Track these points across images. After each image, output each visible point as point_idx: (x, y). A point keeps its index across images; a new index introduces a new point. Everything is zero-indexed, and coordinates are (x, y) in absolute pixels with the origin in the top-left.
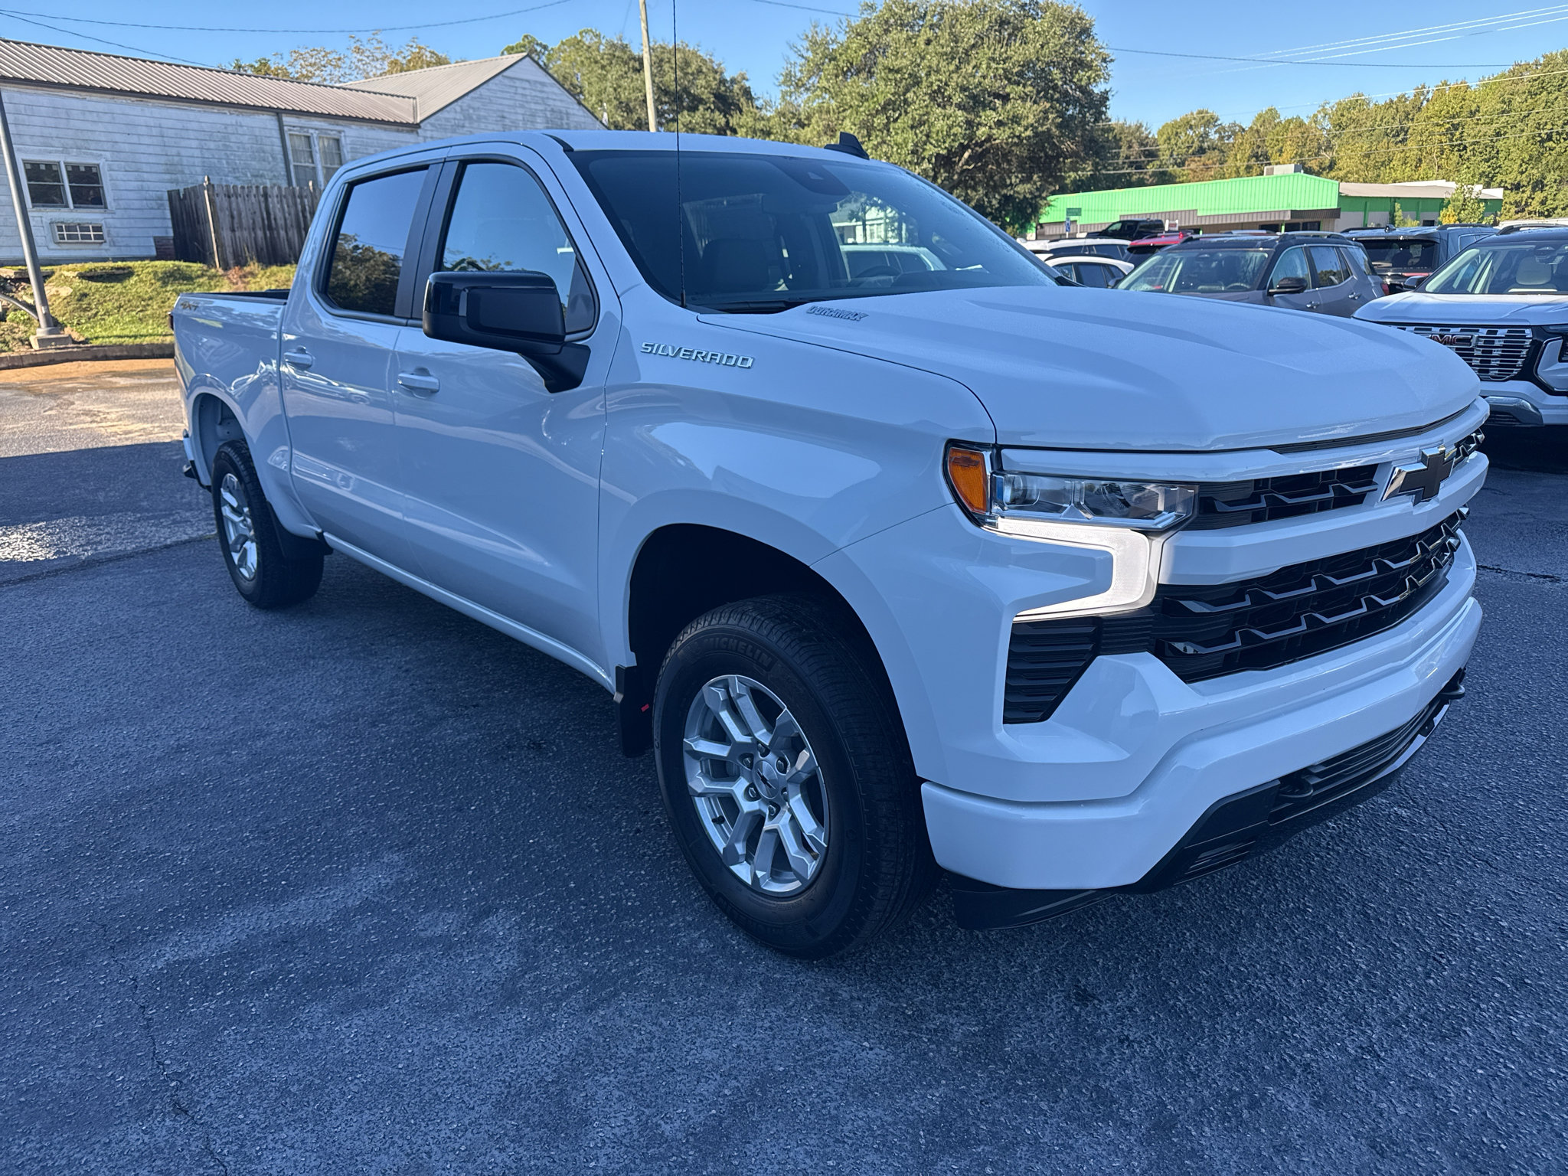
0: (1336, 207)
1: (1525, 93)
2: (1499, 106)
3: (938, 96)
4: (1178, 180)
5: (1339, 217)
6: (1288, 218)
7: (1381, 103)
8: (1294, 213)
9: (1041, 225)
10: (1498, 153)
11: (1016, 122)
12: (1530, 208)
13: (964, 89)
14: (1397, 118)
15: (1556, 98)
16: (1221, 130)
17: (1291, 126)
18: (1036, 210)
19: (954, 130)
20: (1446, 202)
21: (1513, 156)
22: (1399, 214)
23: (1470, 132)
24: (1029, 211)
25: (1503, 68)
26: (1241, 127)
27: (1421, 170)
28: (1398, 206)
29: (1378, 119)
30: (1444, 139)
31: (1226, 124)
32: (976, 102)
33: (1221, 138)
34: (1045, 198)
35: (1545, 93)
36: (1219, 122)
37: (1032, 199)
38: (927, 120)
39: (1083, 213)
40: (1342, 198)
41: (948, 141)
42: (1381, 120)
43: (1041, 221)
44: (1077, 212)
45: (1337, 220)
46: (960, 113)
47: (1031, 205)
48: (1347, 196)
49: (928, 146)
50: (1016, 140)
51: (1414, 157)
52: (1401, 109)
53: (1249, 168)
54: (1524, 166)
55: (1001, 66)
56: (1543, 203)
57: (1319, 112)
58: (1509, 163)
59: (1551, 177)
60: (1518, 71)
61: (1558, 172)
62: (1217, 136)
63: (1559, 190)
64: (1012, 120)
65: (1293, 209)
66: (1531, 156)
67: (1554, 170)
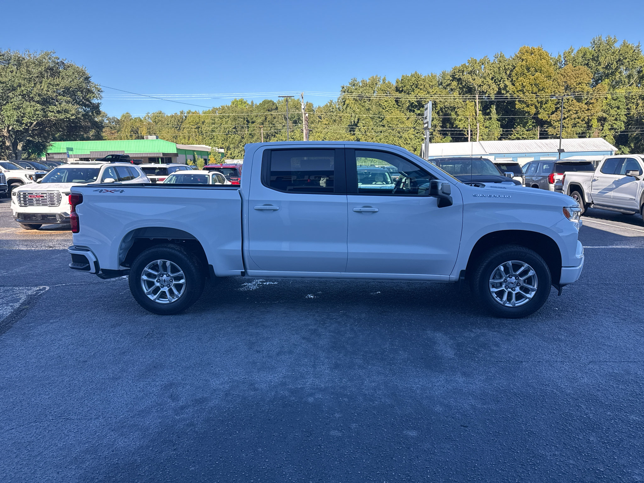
0: (176, 152)
1: (218, 117)
2: (211, 121)
3: (27, 97)
4: (104, 138)
5: (178, 156)
6: (161, 156)
7: (169, 115)
8: (163, 154)
9: (48, 154)
10: (214, 137)
11: (67, 112)
12: (227, 156)
13: (39, 95)
14: (176, 121)
15: (228, 121)
16: (109, 119)
17: (137, 120)
18: (45, 147)
19: (37, 113)
20: (209, 153)
21: (219, 138)
22: (196, 156)
23: (205, 128)
24: (42, 147)
25: (209, 108)
26: (117, 119)
27: (190, 141)
28: (195, 153)
29: (169, 121)
30: (196, 130)
31: (111, 117)
32: (46, 102)
33: (110, 122)
34: (49, 143)
35: (224, 118)
36: (108, 116)
37: (42, 142)
38: (22, 107)
39: (74, 150)
40: (178, 149)
41: (35, 117)
42: (170, 121)
43: (48, 152)
44: (71, 149)
45: (177, 157)
46: (38, 105)
47: (42, 145)
48: (179, 149)
49: (25, 118)
50: (68, 119)
51: (187, 136)
52: (177, 118)
53: (131, 136)
54: (223, 142)
55: (55, 87)
56: (231, 154)
57: (146, 116)
58: (218, 140)
59: (232, 146)
60: (214, 111)
61: (233, 144)
62: (108, 121)
63: (235, 150)
64: (64, 111)
65: (164, 152)
66: (224, 139)
67: (232, 144)
